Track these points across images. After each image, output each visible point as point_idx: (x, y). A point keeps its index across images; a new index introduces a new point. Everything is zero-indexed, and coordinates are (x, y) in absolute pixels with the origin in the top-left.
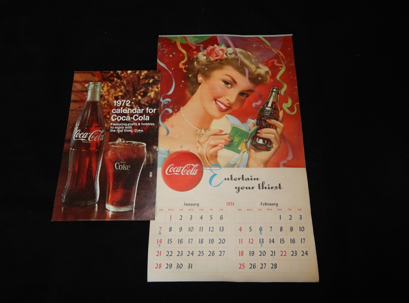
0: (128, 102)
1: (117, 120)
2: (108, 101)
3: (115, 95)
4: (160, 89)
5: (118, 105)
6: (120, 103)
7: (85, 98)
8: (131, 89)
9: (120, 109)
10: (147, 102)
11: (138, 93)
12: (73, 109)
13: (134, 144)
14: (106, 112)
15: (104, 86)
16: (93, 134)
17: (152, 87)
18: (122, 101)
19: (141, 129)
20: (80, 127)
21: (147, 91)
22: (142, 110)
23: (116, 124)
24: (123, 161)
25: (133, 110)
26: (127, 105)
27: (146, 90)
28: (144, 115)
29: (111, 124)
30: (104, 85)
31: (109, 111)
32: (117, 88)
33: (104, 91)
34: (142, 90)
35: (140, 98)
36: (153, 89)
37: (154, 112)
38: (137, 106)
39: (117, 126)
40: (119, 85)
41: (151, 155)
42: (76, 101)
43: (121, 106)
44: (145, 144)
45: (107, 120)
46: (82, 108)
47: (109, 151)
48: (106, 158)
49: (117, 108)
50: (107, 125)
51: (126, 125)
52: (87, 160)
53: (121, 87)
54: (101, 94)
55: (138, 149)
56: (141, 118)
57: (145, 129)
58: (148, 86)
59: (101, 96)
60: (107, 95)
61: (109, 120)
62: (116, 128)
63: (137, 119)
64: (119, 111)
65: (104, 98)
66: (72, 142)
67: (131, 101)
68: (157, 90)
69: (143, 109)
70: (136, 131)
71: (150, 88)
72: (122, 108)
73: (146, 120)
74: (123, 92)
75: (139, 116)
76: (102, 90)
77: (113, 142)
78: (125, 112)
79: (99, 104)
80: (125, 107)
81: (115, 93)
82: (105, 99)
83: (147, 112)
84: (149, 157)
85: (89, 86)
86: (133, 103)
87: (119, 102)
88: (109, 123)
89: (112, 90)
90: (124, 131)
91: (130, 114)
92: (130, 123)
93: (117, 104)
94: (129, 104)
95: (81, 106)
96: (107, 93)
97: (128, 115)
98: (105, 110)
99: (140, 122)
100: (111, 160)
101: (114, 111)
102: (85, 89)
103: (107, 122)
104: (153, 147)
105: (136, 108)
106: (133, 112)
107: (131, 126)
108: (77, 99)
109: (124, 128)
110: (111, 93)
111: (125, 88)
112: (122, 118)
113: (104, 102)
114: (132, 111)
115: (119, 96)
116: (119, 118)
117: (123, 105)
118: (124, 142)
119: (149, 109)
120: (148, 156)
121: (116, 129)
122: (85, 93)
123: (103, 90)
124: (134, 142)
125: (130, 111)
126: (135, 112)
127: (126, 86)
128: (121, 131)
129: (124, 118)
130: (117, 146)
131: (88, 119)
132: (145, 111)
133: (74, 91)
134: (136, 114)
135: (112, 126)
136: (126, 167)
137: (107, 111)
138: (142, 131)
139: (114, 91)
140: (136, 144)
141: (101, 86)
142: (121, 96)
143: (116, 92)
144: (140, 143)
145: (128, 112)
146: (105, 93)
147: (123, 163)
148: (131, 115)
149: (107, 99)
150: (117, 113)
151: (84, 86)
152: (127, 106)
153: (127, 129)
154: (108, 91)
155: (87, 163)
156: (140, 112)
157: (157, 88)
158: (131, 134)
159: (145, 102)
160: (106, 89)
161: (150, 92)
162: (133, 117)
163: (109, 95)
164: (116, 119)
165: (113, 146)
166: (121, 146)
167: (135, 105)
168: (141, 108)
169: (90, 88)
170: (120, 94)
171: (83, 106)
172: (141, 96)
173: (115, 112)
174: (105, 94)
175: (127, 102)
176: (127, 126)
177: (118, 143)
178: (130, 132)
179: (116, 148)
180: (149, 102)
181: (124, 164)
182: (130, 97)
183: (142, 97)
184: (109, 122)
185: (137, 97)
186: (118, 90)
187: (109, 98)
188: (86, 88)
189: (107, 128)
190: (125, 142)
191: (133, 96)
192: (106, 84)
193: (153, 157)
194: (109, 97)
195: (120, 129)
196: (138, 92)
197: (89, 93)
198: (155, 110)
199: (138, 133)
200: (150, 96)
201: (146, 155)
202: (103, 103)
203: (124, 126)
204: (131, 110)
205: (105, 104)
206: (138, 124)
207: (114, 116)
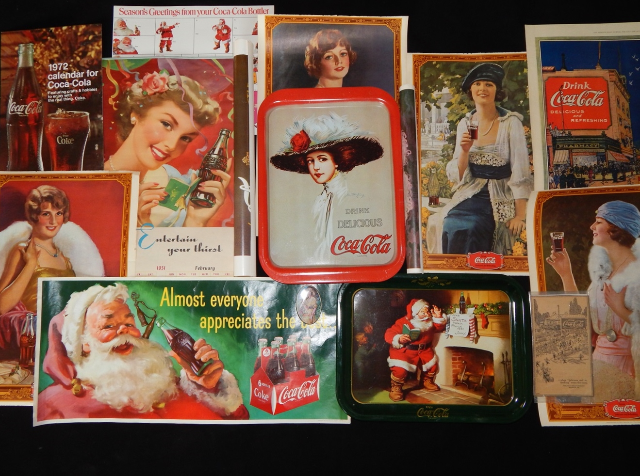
0: (66, 65)
1: (54, 88)
2: (42, 65)
3: (49, 58)
4: (101, 47)
5: (54, 70)
6: (57, 67)
7: (16, 64)
8: (68, 49)
9: (57, 74)
10: (87, 64)
11: (76, 54)
12: (4, 78)
13: (76, 115)
14: (41, 79)
15: (37, 48)
16: (30, 107)
17: (92, 45)
18: (59, 64)
19: (82, 97)
20: (14, 100)
21: (86, 50)
22: (82, 73)
23: (54, 93)
24: (65, 135)
25: (72, 74)
26: (64, 69)
27: (85, 49)
28: (85, 80)
29: (49, 93)
30: (37, 46)
31: (45, 78)
32: (52, 49)
33: (37, 54)
34: (81, 49)
35: (78, 59)
36: (94, 48)
37: (96, 75)
38: (76, 69)
39: (55, 95)
40: (54, 45)
41: (95, 126)
42: (6, 69)
43: (58, 70)
44: (88, 114)
45: (44, 88)
46: (14, 77)
47: (49, 123)
48: (47, 132)
49: (53, 73)
50: (44, 94)
51: (65, 93)
52: (27, 135)
53: (56, 48)
54: (34, 57)
55: (81, 119)
56: (81, 83)
57: (86, 96)
58: (87, 44)
59: (35, 60)
60: (40, 58)
61: (46, 88)
62: (54, 96)
63: (77, 85)
64: (56, 76)
65: (38, 62)
66: (8, 117)
67: (69, 64)
68: (98, 48)
69: (84, 73)
70: (77, 98)
71: (90, 47)
72: (59, 73)
73: (87, 85)
74: (59, 53)
75: (79, 81)
76: (35, 53)
77: (53, 114)
78: (63, 77)
79: (32, 70)
80: (62, 71)
81: (50, 55)
82: (38, 64)
83: (88, 76)
84: (94, 128)
85: (19, 49)
86: (71, 65)
87: (55, 66)
88: (46, 92)
89: (46, 52)
90: (63, 99)
91: (68, 79)
92: (69, 90)
93: (52, 68)
94: (67, 68)
95: (13, 74)
96: (41, 56)
97: (67, 80)
98: (41, 77)
99: (81, 88)
100: (52, 134)
101: (50, 77)
102: (15, 53)
103: (44, 91)
104: (97, 117)
105: (75, 72)
106: (72, 77)
107: (71, 93)
108: (8, 65)
109: (64, 97)
110: (45, 56)
111: (61, 47)
112: (60, 85)
113: (38, 67)
114: (70, 76)
115: (54, 58)
116: (57, 85)
117: (60, 69)
118: (64, 112)
119: (90, 71)
120: (92, 126)
121: (55, 99)
122: (16, 58)
123: (36, 52)
124: (75, 112)
125: (68, 75)
126: (75, 77)
127: (61, 45)
128: (61, 100)
129: (62, 85)
130: (58, 118)
131: (22, 89)
132: (85, 75)
133: (4, 57)
134: (76, 78)
135: (50, 95)
136: (69, 141)
137: (43, 78)
138: (84, 98)
139: (49, 52)
140: (78, 114)
141: (33, 48)
142: (57, 58)
143: (51, 54)
144: (82, 112)
145: (67, 78)
146: (39, 56)
147: (66, 136)
148: (70, 81)
149: (41, 64)
150: (54, 79)
151: (14, 49)
152: (64, 70)
153: (66, 97)
154: (42, 53)
155: (27, 139)
156: (80, 76)
157: (98, 46)
158: (72, 102)
159: (84, 64)
160: (39, 51)
161: (90, 51)
162: (72, 83)
163: (42, 58)
164: (53, 86)
165: (53, 118)
166: (61, 117)
167: (74, 68)
168: (80, 72)
169: (21, 52)
170: (56, 56)
171: (16, 74)
172: (80, 57)
173: (51, 79)
174: (38, 58)
175: (64, 65)
176: (66, 94)
177: (58, 114)
178: (70, 101)
179: (56, 120)
180: (90, 64)
181: (67, 137)
182: (67, 59)
183: (81, 57)
184: (46, 90)
185: (76, 58)
186: (53, 51)
187: (43, 62)
188: (17, 52)
189: (45, 98)
190: (66, 113)
191: (70, 58)
192: (39, 45)
193: (97, 128)
194: (43, 60)
195: (59, 98)
196: (76, 52)
197: (21, 58)
198: (97, 72)
199: (80, 102)
200: (90, 55)
201: (90, 126)
202: (38, 68)
203: (63, 94)
204: (69, 74)
205: (39, 69)
206: (78, 91)
207: (51, 83)
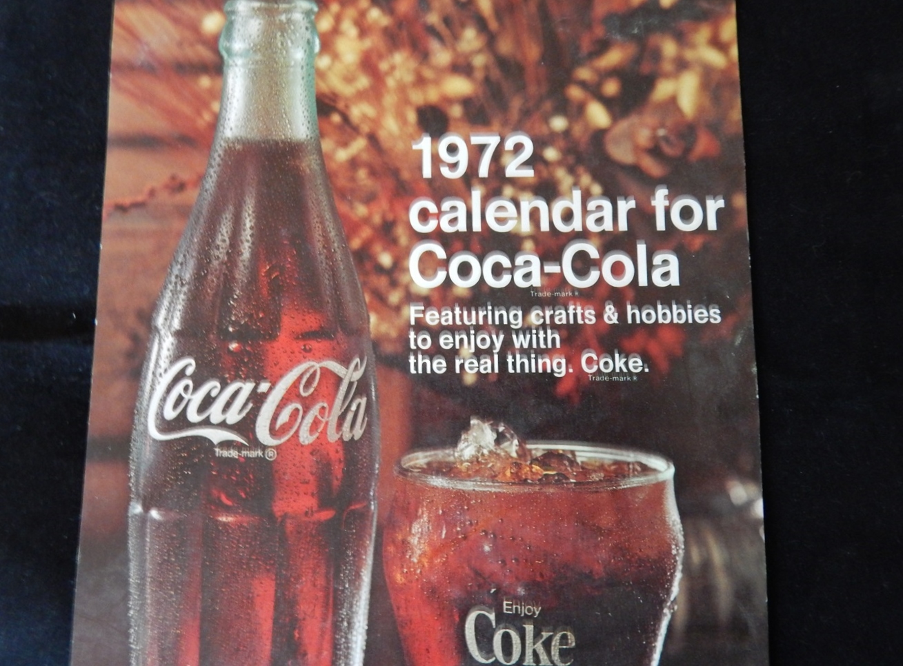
0: (518, 148)
1: (448, 282)
2: (373, 139)
3: (417, 97)
4: (734, 51)
5: (445, 171)
6: (463, 157)
7: (207, 117)
8: (533, 52)
9: (467, 199)
10: (655, 151)
11: (583, 84)
12: (127, 201)
13: (585, 470)
14: (366, 220)
15: (336, 31)
17: (681, 38)
18: (476, 140)
19: (626, 354)
20: (188, 340)
21: (646, 68)
22: (625, 206)
23: (447, 317)
24: (517, 599)
25: (559, 206)
26: (513, 168)
27: (637, 60)
28: (641, 249)
29: (413, 312)
30: (338, 19)
31: (390, 217)
32: (434, 45)
33: (339, 67)
34: (613, 57)
35: (598, 115)
36: (689, 55)
37: (712, 225)
38: (586, 179)
39: (453, 329)
40: (447, 21)
41: (718, 555)
42: (143, 142)
43: (471, 176)
44: (664, 470)
45: (382, 282)
46: (191, 195)
47: (412, 517)
48: (399, 578)
49: (440, 189)
50: (382, 318)
51: (519, 323)
52: (264, 590)
53: (456, 37)
54: (324, 87)
55: (620, 498)
56: (617, 269)
57: (654, 349)
58: (648, 29)
59: (325, 105)
60: (361, 95)
61: (394, 284)
62: (445, 341)
63: (593, 277)
64: (461, 214)
65: (346, 118)
66: (143, 455)
67: (539, 144)
68: (715, 58)
69: (632, 204)
70: (594, 364)
71: (669, 48)
72: (477, 194)
73: (658, 282)
74: (479, 75)
75: (605, 250)
76: (324, 62)
77: (440, 455)
78: (500, 221)
79: (309, 164)
80: (497, 183)
81: (420, 81)
82: (348, 129)
83: (661, 225)
84: (707, 565)
85: (229, 28)
86: (551, 154)
87: (452, 149)
88: (398, 309)
89: (399, 58)
90: (503, 364)
91: (536, 237)
92: (542, 303)
93: (436, 160)
94: (527, 163)
95: (185, 176)
96: (363, 82)
97: (529, 245)
98: (361, 210)
99: (617, 297)
100: (432, 593)
101: (424, 215)
102: (204, 53)
103: (380, 298)
104: (724, 492)
105: (577, 194)
106: (561, 227)
107: (554, 327)
108: (152, 122)
109: (508, 345)
110: (391, 82)
111: (491, 41)
112: (482, 271)
113: (345, 144)
114: (551, 215)
115: (449, 101)
116: (465, 270)
117: (484, 171)
118: (512, 447)
119: (671, 197)
120: (696, 557)
121: (451, 355)
122: (205, 82)
123: (335, 56)
124: (585, 453)
125: (534, 215)
126: (577, 225)
127: (493, 25)
128: (488, 366)
129: (497, 270)
130: (468, 486)
131: (241, 274)
132: (642, 216)
133: (130, 68)
134: (584, 235)
135: (420, 326)
136: (547, 645)
137: (377, 219)
138: (636, 364)
139: (413, 64)
140: (602, 467)
141: (313, 26)
142: (466, 102)
143: (428, 73)
144: (630, 456)
145: (526, 227)
146: (349, 79)
147: (524, 610)
148: (551, 245)
149: (365, 128)
150: (447, 228)
151: (195, 28)
152: (513, 181)
153: (525, 352)
154: (368, 64)
155: (265, 614)
156: (608, 226)
157: (717, 43)
158: (562, 389)
159: (637, 149)
160: (350, 47)
161: (667, 76)
162: (558, 259)
163: (375, 93)
164: (441, 277)
165: (438, 482)
166: (493, 478)
167: (571, 170)
168: (612, 194)
169: (238, 45)
170: (459, 86)
171: (201, 178)
172: (608, 102)
173: (431, 226)
174: (346, 90)
175: (509, 145)
176: (526, 330)
177: (475, 461)
178: (548, 379)
179: (461, 496)
180: (668, 150)
181: (528, 618)
182: (526, 113)
183: (620, 107)
184: (395, 297)
185: (581, 108)
186: (442, 57)
187: (376, 122)
188: (212, 43)
189: (389, 349)
190: (523, 453)
191: (548, 105)
192: (351, 13)
193: (730, 569)
194: (381, 111)
195: (478, 354)
196: (584, 74)
197: (237, 82)
198: (714, 204)
199: (611, 385)
200: (673, 101)
201: (678, 552)
202: (342, 155)
203: (506, 329)
204: (541, 204)
205: (354, 163)
206: (599, 316)
207: (429, 254)
